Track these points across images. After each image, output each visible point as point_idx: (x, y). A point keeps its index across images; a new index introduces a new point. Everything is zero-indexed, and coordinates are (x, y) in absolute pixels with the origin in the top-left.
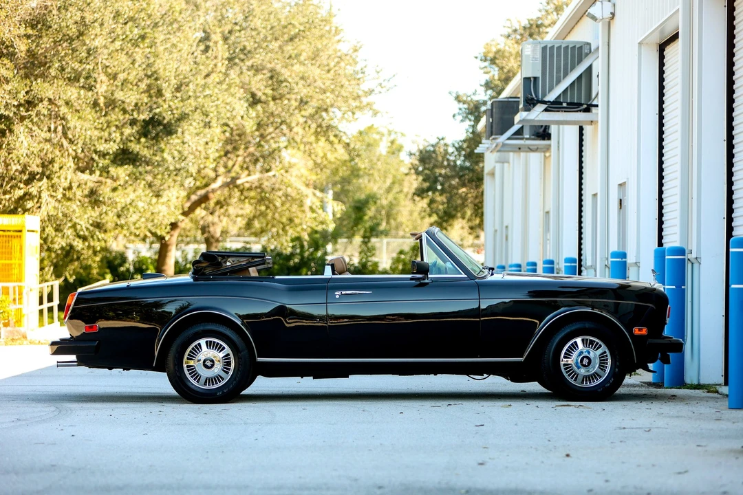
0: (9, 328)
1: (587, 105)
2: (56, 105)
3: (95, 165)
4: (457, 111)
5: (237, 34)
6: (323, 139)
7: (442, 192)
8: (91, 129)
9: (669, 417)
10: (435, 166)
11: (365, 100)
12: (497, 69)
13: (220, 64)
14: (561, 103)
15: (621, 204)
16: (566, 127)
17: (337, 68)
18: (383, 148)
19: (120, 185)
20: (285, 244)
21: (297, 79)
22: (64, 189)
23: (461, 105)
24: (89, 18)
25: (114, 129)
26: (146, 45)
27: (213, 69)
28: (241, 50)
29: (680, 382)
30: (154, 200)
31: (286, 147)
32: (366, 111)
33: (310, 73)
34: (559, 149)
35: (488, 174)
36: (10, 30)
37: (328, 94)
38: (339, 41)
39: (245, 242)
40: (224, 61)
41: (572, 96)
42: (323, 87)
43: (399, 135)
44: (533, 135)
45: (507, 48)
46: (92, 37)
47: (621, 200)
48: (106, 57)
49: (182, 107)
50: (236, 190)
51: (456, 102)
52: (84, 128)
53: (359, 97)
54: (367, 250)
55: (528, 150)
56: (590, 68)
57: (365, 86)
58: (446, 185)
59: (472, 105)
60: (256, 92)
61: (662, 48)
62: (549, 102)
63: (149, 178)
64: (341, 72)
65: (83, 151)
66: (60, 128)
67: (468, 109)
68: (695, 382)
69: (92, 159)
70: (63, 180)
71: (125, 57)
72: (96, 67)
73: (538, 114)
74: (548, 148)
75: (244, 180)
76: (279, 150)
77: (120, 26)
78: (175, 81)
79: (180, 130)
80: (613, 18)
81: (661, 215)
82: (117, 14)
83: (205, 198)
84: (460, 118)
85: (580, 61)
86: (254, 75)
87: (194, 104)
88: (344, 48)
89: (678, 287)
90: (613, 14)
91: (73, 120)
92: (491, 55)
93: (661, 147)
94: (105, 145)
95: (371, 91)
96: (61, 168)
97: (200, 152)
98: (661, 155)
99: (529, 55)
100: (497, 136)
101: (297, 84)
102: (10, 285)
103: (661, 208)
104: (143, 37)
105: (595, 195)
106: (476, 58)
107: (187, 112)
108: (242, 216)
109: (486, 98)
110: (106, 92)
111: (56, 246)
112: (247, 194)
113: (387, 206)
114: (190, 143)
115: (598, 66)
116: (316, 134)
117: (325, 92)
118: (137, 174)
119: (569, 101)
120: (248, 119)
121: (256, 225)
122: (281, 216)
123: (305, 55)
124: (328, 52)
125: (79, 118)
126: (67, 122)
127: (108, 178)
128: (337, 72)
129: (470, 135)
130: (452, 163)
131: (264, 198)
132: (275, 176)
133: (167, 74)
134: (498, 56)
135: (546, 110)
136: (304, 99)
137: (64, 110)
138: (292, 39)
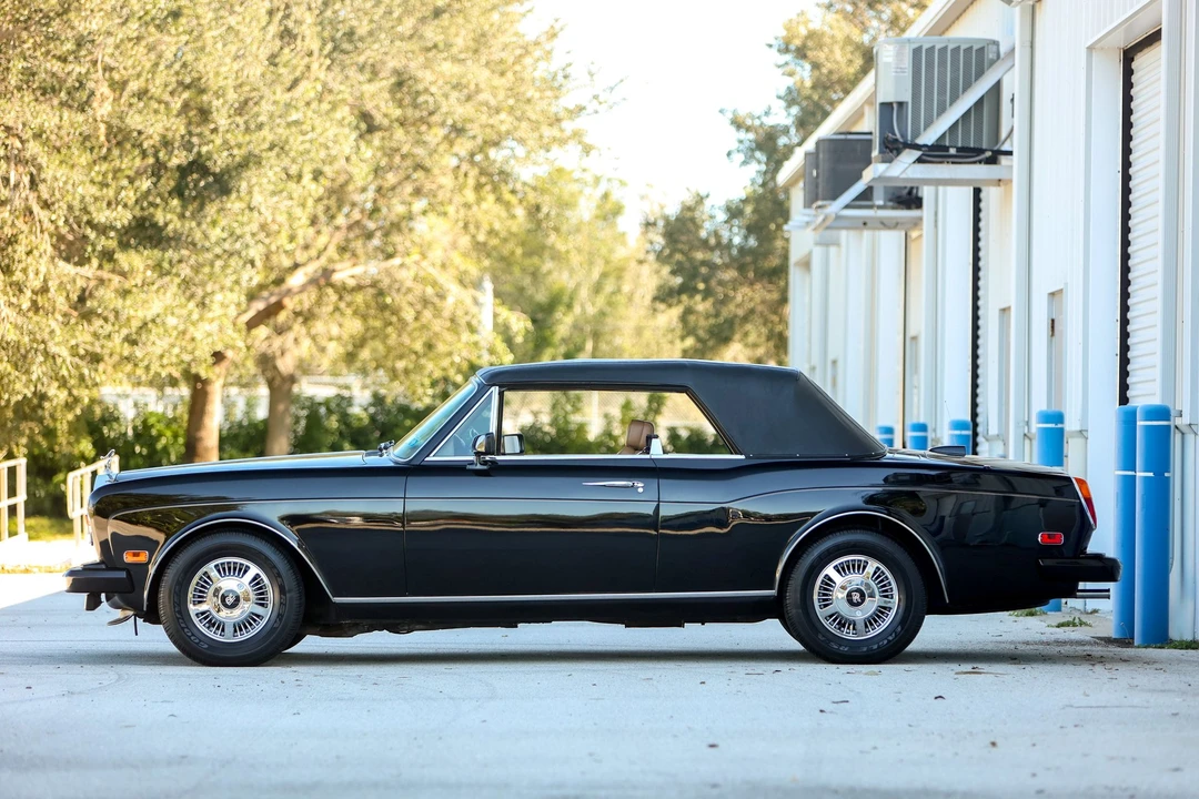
1: (993, 151)
2: (20, 138)
3: (89, 249)
6: (491, 198)
7: (707, 293)
8: (83, 183)
9: (1149, 691)
10: (693, 247)
11: (568, 125)
12: (808, 66)
13: (315, 66)
14: (947, 149)
15: (1053, 327)
16: (950, 189)
17: (518, 68)
18: (585, 210)
19: (136, 286)
20: (420, 391)
21: (447, 89)
22: (33, 292)
23: (742, 135)
25: (125, 182)
26: (181, 29)
27: (303, 73)
28: (344, 34)
29: (1159, 635)
30: (196, 314)
31: (424, 213)
32: (570, 147)
33: (470, 76)
34: (936, 226)
35: (797, 264)
37: (503, 116)
38: (523, 18)
39: (340, 387)
40: (322, 59)
41: (966, 135)
42: (493, 102)
43: (616, 184)
44: (890, 200)
45: (826, 29)
46: (86, 14)
47: (1053, 321)
48: (110, 50)
49: (248, 143)
50: (330, 291)
51: (733, 129)
52: (71, 182)
53: (558, 120)
55: (882, 226)
56: (997, 87)
57: (568, 101)
58: (713, 282)
59: (762, 134)
60: (374, 112)
61: (1129, 56)
62: (925, 146)
63: (185, 271)
64: (526, 74)
65: (66, 221)
66: (26, 180)
67: (756, 141)
68: (1188, 637)
69: (85, 237)
70: (31, 275)
71: (146, 51)
72: (92, 70)
73: (905, 168)
74: (917, 223)
75: (345, 273)
76: (410, 217)
78: (236, 96)
79: (244, 185)
80: (1040, 1)
81: (1125, 348)
83: (274, 309)
84: (741, 157)
85: (980, 73)
86: (370, 80)
87: (270, 137)
88: (531, 30)
89: (1159, 474)
91: (51, 166)
92: (797, 42)
93: (1126, 230)
94: (107, 213)
95: (581, 109)
96: (29, 253)
98: (1126, 243)
99: (890, 63)
100: (825, 202)
101: (446, 96)
103: (1125, 335)
104: (176, 15)
105: (1005, 311)
106: (770, 46)
107: (257, 152)
108: (339, 339)
109: (789, 121)
110: (110, 115)
112: (348, 298)
113: (594, 316)
114: (263, 210)
115: (1013, 84)
116: (478, 187)
117: (498, 111)
118: (166, 265)
119: (960, 145)
120: (358, 162)
121: (365, 354)
122: (413, 340)
123: (460, 42)
124: (503, 39)
125: (61, 162)
126: (40, 168)
127: (113, 271)
128: (518, 75)
129: (761, 191)
130: (725, 241)
131: (383, 307)
132: (402, 265)
133: (222, 83)
134: (810, 44)
135: (919, 161)
136: (459, 125)
137: (34, 148)
138: (437, 13)
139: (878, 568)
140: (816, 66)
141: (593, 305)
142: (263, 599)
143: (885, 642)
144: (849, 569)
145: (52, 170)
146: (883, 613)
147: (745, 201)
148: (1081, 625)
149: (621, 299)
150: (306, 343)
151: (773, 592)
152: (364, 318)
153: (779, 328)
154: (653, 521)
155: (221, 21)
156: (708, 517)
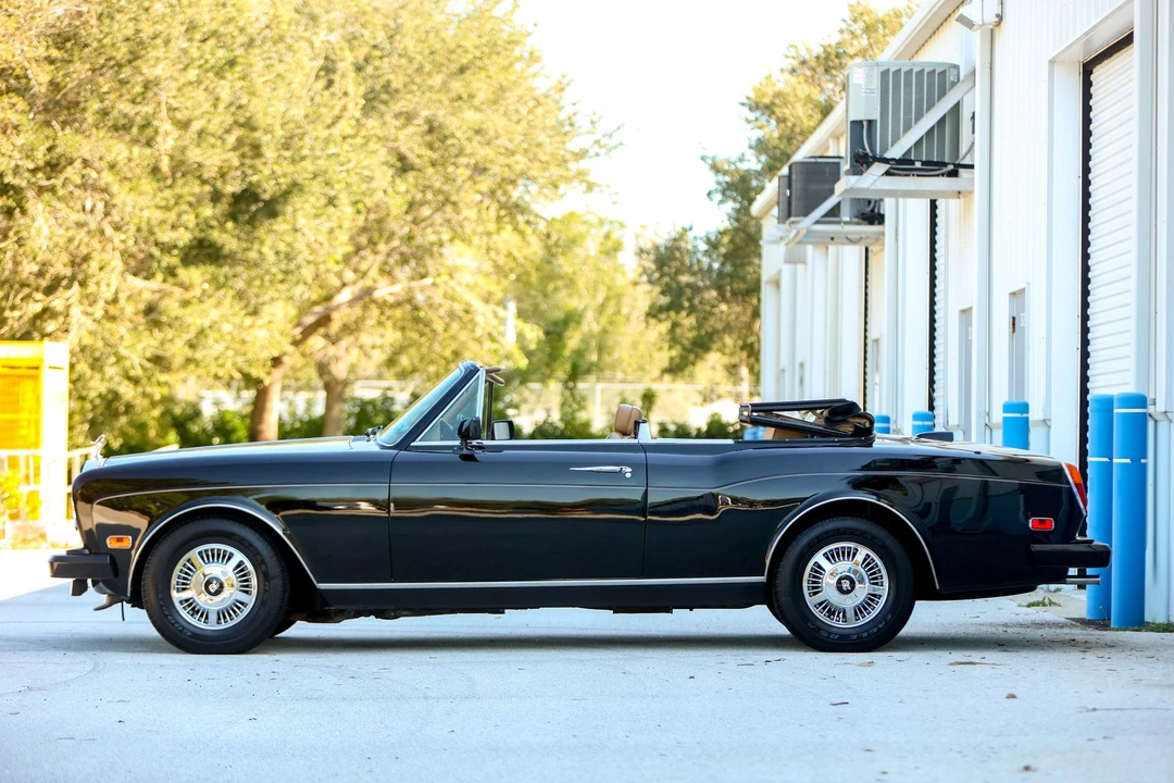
0: (18, 523)
1: (954, 165)
2: (95, 169)
3: (155, 264)
4: (714, 186)
5: (377, 63)
6: (509, 228)
7: (692, 310)
8: (149, 207)
9: (1157, 686)
10: (679, 272)
11: (573, 166)
12: (774, 121)
13: (352, 105)
14: (912, 162)
15: (1014, 325)
16: (910, 201)
17: (531, 117)
18: (591, 246)
19: (194, 297)
21: (470, 133)
22: (107, 303)
23: (721, 178)
24: (147, 30)
25: (185, 207)
26: (237, 75)
27: (340, 113)
28: (383, 87)
29: (1136, 619)
30: (248, 321)
31: (451, 240)
32: (575, 183)
33: (490, 123)
34: (897, 240)
35: (767, 282)
36: (22, 51)
37: (518, 157)
38: (535, 76)
39: (384, 389)
40: (358, 100)
41: (929, 150)
42: (510, 146)
43: (617, 226)
44: (856, 217)
45: (790, 89)
46: (152, 62)
47: (1014, 318)
48: (174, 93)
49: (293, 173)
50: (373, 306)
51: (712, 173)
52: (139, 206)
53: (565, 161)
54: (573, 400)
55: (846, 241)
56: (956, 109)
57: (574, 145)
58: (696, 301)
59: (737, 177)
60: (407, 153)
61: (1088, 69)
62: (893, 159)
63: (240, 284)
64: (538, 123)
65: (136, 242)
66: (100, 206)
67: (731, 183)
68: (1161, 620)
69: (151, 256)
70: (103, 288)
71: (205, 94)
72: (158, 110)
73: (873, 180)
74: (878, 237)
75: (384, 291)
76: (440, 244)
77: (196, 44)
78: (282, 132)
79: (289, 210)
80: (999, 24)
81: (1085, 342)
82: (192, 27)
83: (325, 320)
84: (719, 197)
85: (942, 94)
86: (405, 126)
87: (311, 168)
88: (542, 85)
89: (1136, 460)
90: (1000, 18)
91: (121, 193)
92: (766, 101)
93: (1086, 232)
94: (171, 233)
95: (584, 153)
96: (101, 269)
97: (321, 244)
98: (1086, 244)
99: (860, 85)
100: (797, 219)
101: (469, 139)
102: (21, 453)
103: (1085, 330)
104: (232, 63)
105: (965, 312)
106: (743, 105)
107: (300, 180)
108: (381, 347)
109: (759, 167)
110: (173, 149)
111: (93, 394)
112: (389, 312)
113: (599, 333)
114: (306, 231)
115: (974, 102)
116: (499, 219)
117: (513, 153)
118: (222, 279)
119: (924, 159)
120: (393, 194)
121: (404, 361)
122: (444, 348)
123: (481, 96)
124: (518, 92)
125: (131, 189)
126: (111, 195)
127: (175, 284)
128: (532, 123)
129: (736, 224)
130: (706, 267)
131: (417, 320)
132: (434, 284)
133: (270, 121)
134: (777, 101)
135: (887, 173)
136: (481, 165)
137: (107, 178)
138: (462, 70)
139: (868, 556)
140: (781, 121)
141: (598, 323)
142: (247, 586)
143: (876, 630)
144: (838, 556)
145: (122, 195)
146: (872, 601)
147: (723, 233)
148: (1050, 604)
149: (620, 319)
150: (355, 352)
151: (762, 579)
152: (403, 329)
153: (751, 339)
154: (642, 507)
155: (272, 69)
156: (697, 503)
